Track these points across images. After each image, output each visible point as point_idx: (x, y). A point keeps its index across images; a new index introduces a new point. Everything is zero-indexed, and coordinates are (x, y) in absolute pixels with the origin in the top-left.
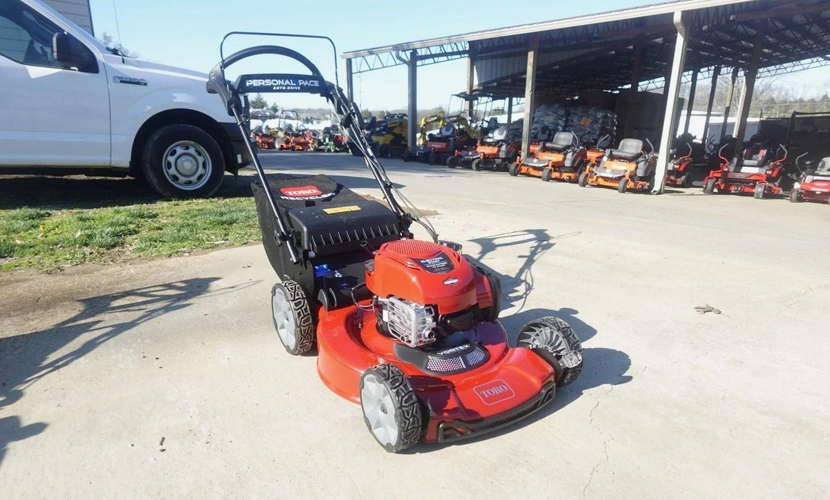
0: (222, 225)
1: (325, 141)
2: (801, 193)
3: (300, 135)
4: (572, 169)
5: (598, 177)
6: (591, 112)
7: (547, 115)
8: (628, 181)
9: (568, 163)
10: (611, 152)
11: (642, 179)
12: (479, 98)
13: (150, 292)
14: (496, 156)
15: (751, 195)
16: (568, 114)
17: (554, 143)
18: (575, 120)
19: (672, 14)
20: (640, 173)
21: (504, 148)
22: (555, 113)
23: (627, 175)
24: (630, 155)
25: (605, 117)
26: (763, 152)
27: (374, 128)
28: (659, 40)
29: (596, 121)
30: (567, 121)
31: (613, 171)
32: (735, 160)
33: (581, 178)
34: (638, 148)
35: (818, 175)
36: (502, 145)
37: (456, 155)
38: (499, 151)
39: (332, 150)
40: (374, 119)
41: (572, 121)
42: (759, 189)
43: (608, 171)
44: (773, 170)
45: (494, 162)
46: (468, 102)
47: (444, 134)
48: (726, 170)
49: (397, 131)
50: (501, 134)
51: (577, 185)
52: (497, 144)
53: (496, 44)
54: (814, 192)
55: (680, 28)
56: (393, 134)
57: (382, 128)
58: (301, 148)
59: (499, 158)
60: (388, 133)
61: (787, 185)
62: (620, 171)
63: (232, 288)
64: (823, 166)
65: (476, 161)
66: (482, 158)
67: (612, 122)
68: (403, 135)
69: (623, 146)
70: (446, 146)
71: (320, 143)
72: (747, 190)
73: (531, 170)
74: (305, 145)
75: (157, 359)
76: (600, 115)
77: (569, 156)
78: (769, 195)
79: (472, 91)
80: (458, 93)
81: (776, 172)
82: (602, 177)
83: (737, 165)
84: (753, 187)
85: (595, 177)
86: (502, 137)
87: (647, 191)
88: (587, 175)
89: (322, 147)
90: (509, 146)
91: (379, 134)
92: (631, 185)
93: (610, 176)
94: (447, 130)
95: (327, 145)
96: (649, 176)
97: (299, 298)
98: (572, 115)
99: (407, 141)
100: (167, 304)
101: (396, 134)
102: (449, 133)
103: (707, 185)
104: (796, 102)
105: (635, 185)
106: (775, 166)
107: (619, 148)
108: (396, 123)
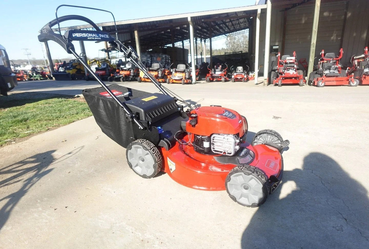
0: (21, 122)
1: (33, 75)
2: (234, 79)
3: (17, 73)
4: (162, 78)
5: (173, 80)
6: (160, 55)
7: (144, 57)
8: (184, 80)
9: (160, 75)
10: (175, 70)
11: (188, 79)
12: (112, 51)
13: (13, 169)
14: (129, 75)
15: (221, 81)
16: (151, 56)
17: (153, 68)
18: (155, 59)
19: (187, 18)
20: (187, 77)
21: (132, 71)
22: (146, 56)
23: (184, 77)
24: (183, 70)
25: (166, 57)
26: (221, 66)
27: (66, 66)
28: (179, 28)
29: (163, 58)
30: (151, 59)
31: (178, 77)
32: (213, 70)
33: (167, 81)
34: (184, 68)
35: (237, 73)
36: (131, 70)
37: (111, 76)
38: (130, 73)
39: (39, 79)
40: (65, 62)
41: (154, 59)
42: (223, 79)
43: (177, 77)
44: (224, 72)
45: (129, 78)
46: (107, 53)
47: (102, 67)
48: (211, 73)
49: (78, 67)
50: (129, 65)
51: (166, 83)
52: (129, 69)
53: (112, 28)
54: (238, 78)
55: (190, 23)
56: (77, 69)
57: (70, 66)
58: (19, 79)
59: (131, 76)
60: (74, 68)
61: (230, 77)
62: (181, 77)
63: (70, 153)
64: (238, 70)
65: (122, 78)
66: (124, 76)
67: (169, 59)
68: (82, 69)
69: (179, 67)
70: (105, 72)
71: (31, 76)
72: (219, 80)
73: (146, 79)
74: (22, 78)
75: (66, 207)
76: (164, 56)
77: (160, 72)
78: (226, 81)
79: (108, 48)
80: (101, 49)
81: (225, 73)
82: (175, 80)
83: (214, 71)
84: (221, 78)
85: (172, 80)
86: (130, 67)
87: (191, 83)
88: (169, 79)
89: (32, 78)
90: (134, 70)
91: (69, 69)
92: (185, 81)
93: (178, 79)
94: (104, 65)
95: (35, 77)
96: (190, 78)
97: (153, 147)
98: (153, 57)
99: (84, 72)
100: (34, 173)
101: (78, 69)
102: (105, 67)
103: (207, 79)
104: (215, 50)
105: (187, 81)
106: (225, 71)
107: (178, 68)
108: (77, 63)
